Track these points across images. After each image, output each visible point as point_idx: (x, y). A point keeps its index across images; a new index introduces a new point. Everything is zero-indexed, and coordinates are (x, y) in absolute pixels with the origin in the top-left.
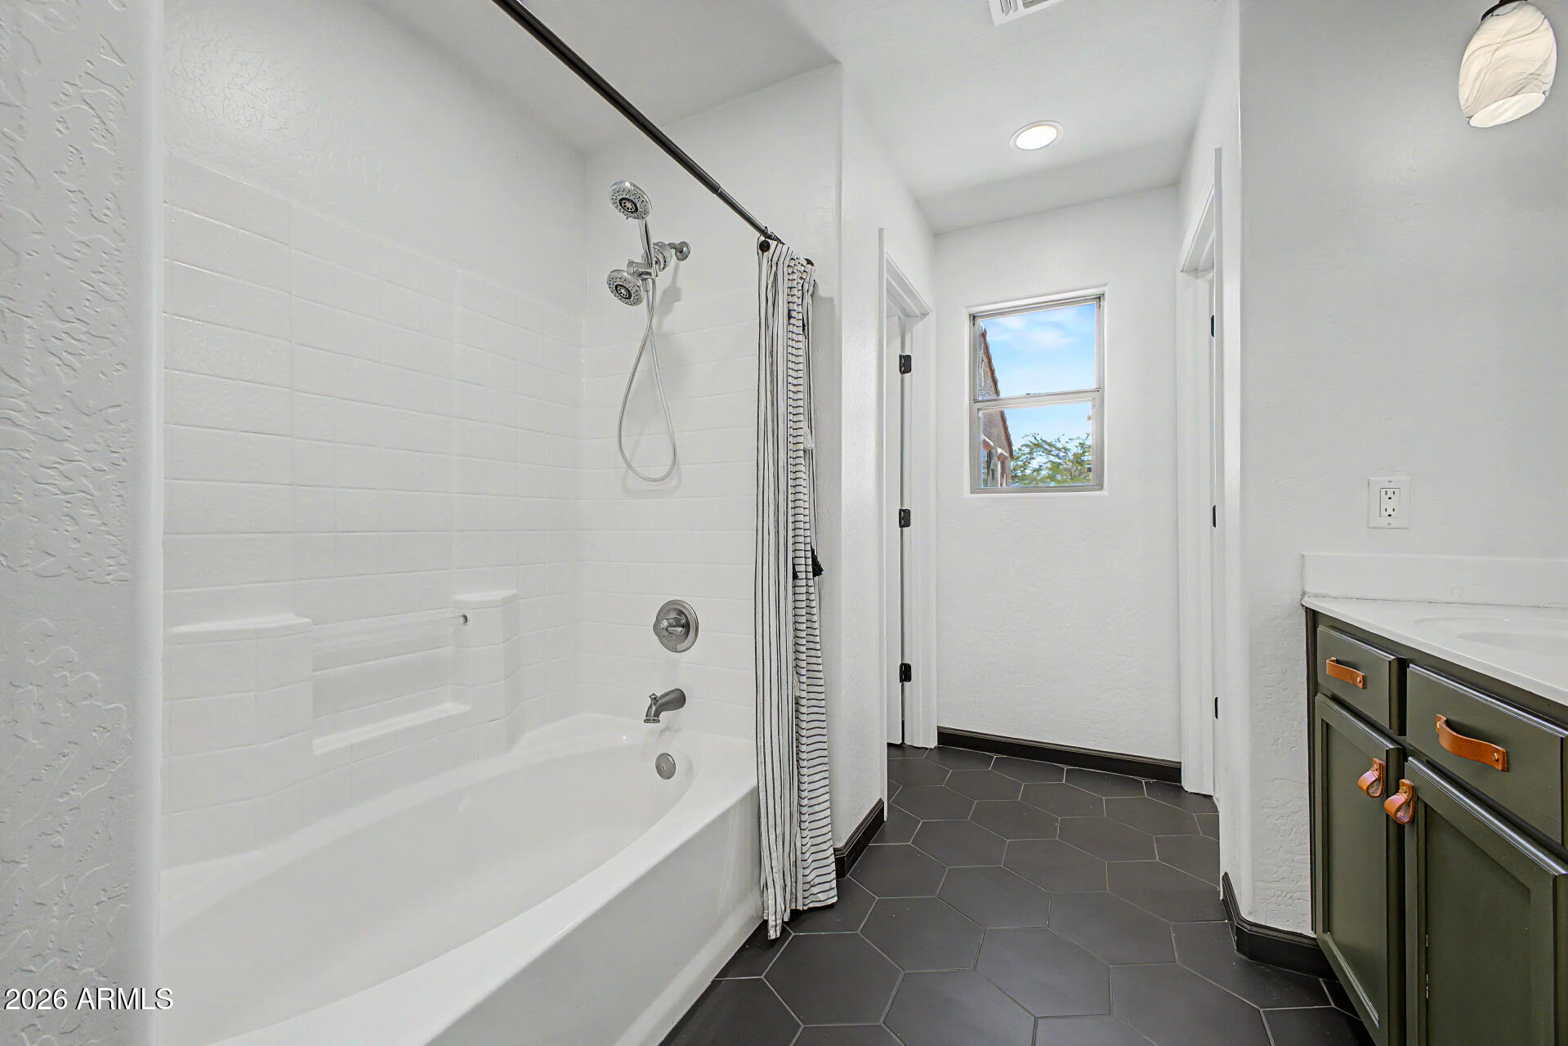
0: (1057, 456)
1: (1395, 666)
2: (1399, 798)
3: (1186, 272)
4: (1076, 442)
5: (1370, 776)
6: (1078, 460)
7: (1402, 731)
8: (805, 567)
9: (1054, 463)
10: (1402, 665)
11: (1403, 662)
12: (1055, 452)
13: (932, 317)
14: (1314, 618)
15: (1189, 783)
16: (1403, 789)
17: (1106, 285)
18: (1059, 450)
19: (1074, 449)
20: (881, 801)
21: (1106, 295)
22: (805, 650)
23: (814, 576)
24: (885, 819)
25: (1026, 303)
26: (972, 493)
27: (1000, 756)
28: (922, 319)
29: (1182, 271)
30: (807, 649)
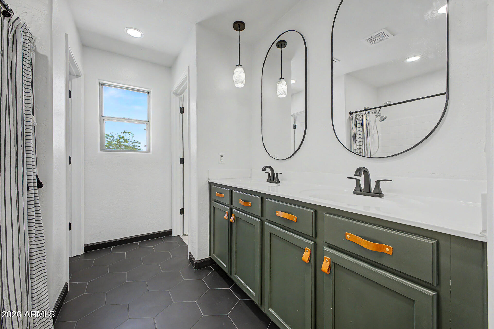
0: (110, 139)
1: (230, 191)
2: (232, 218)
3: (174, 93)
4: (118, 135)
5: (226, 216)
6: (118, 141)
7: (231, 203)
8: (33, 184)
9: (109, 141)
10: (231, 191)
11: (232, 190)
12: (109, 138)
13: (82, 77)
14: (210, 184)
15: (174, 234)
16: (233, 216)
17: (151, 89)
18: (110, 137)
19: (116, 137)
20: (66, 284)
21: (151, 93)
22: (34, 225)
23: (38, 188)
24: (68, 290)
25: (122, 86)
26: (100, 151)
27: (113, 247)
28: (77, 78)
29: (173, 93)
30: (35, 224)
